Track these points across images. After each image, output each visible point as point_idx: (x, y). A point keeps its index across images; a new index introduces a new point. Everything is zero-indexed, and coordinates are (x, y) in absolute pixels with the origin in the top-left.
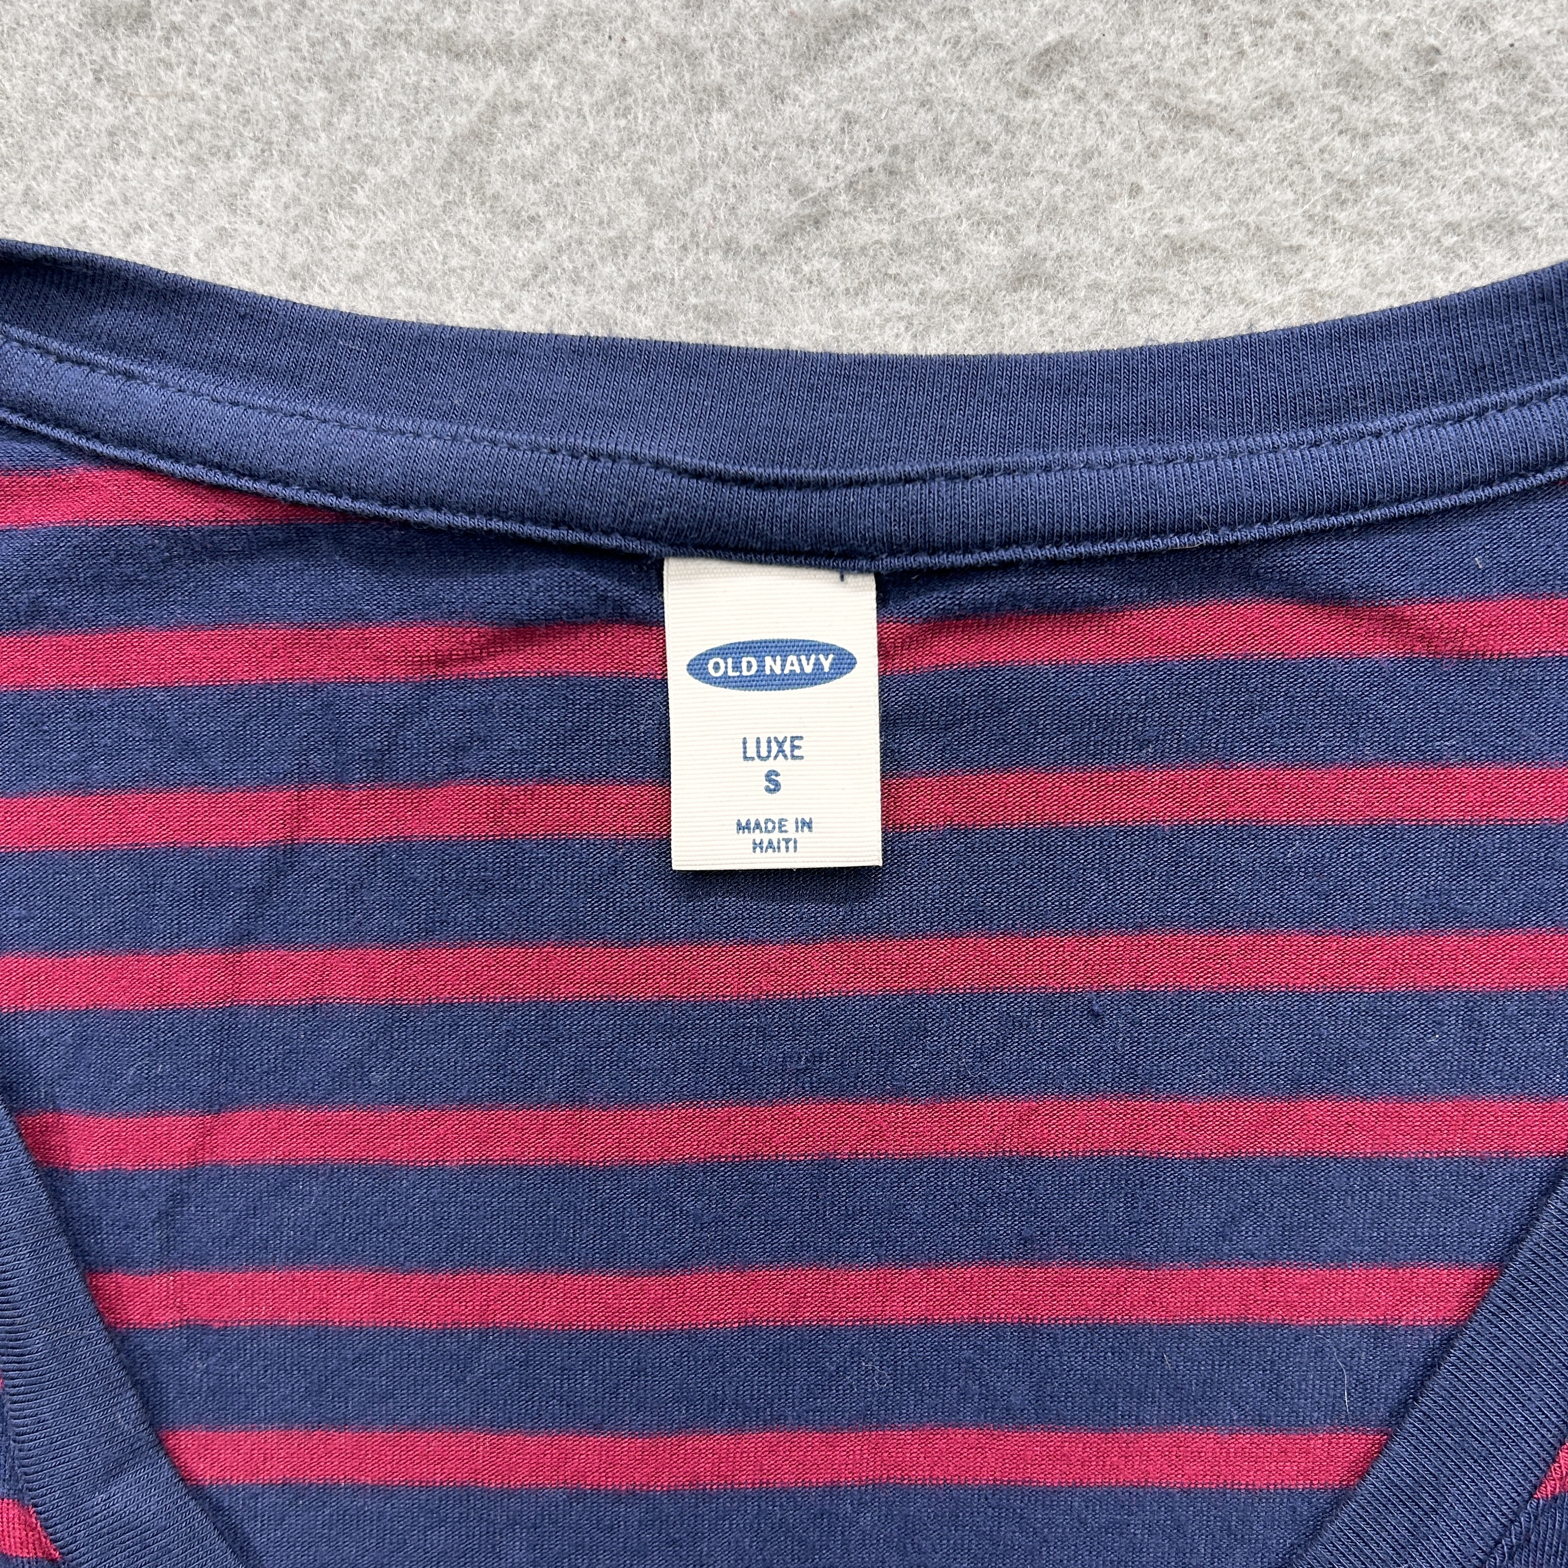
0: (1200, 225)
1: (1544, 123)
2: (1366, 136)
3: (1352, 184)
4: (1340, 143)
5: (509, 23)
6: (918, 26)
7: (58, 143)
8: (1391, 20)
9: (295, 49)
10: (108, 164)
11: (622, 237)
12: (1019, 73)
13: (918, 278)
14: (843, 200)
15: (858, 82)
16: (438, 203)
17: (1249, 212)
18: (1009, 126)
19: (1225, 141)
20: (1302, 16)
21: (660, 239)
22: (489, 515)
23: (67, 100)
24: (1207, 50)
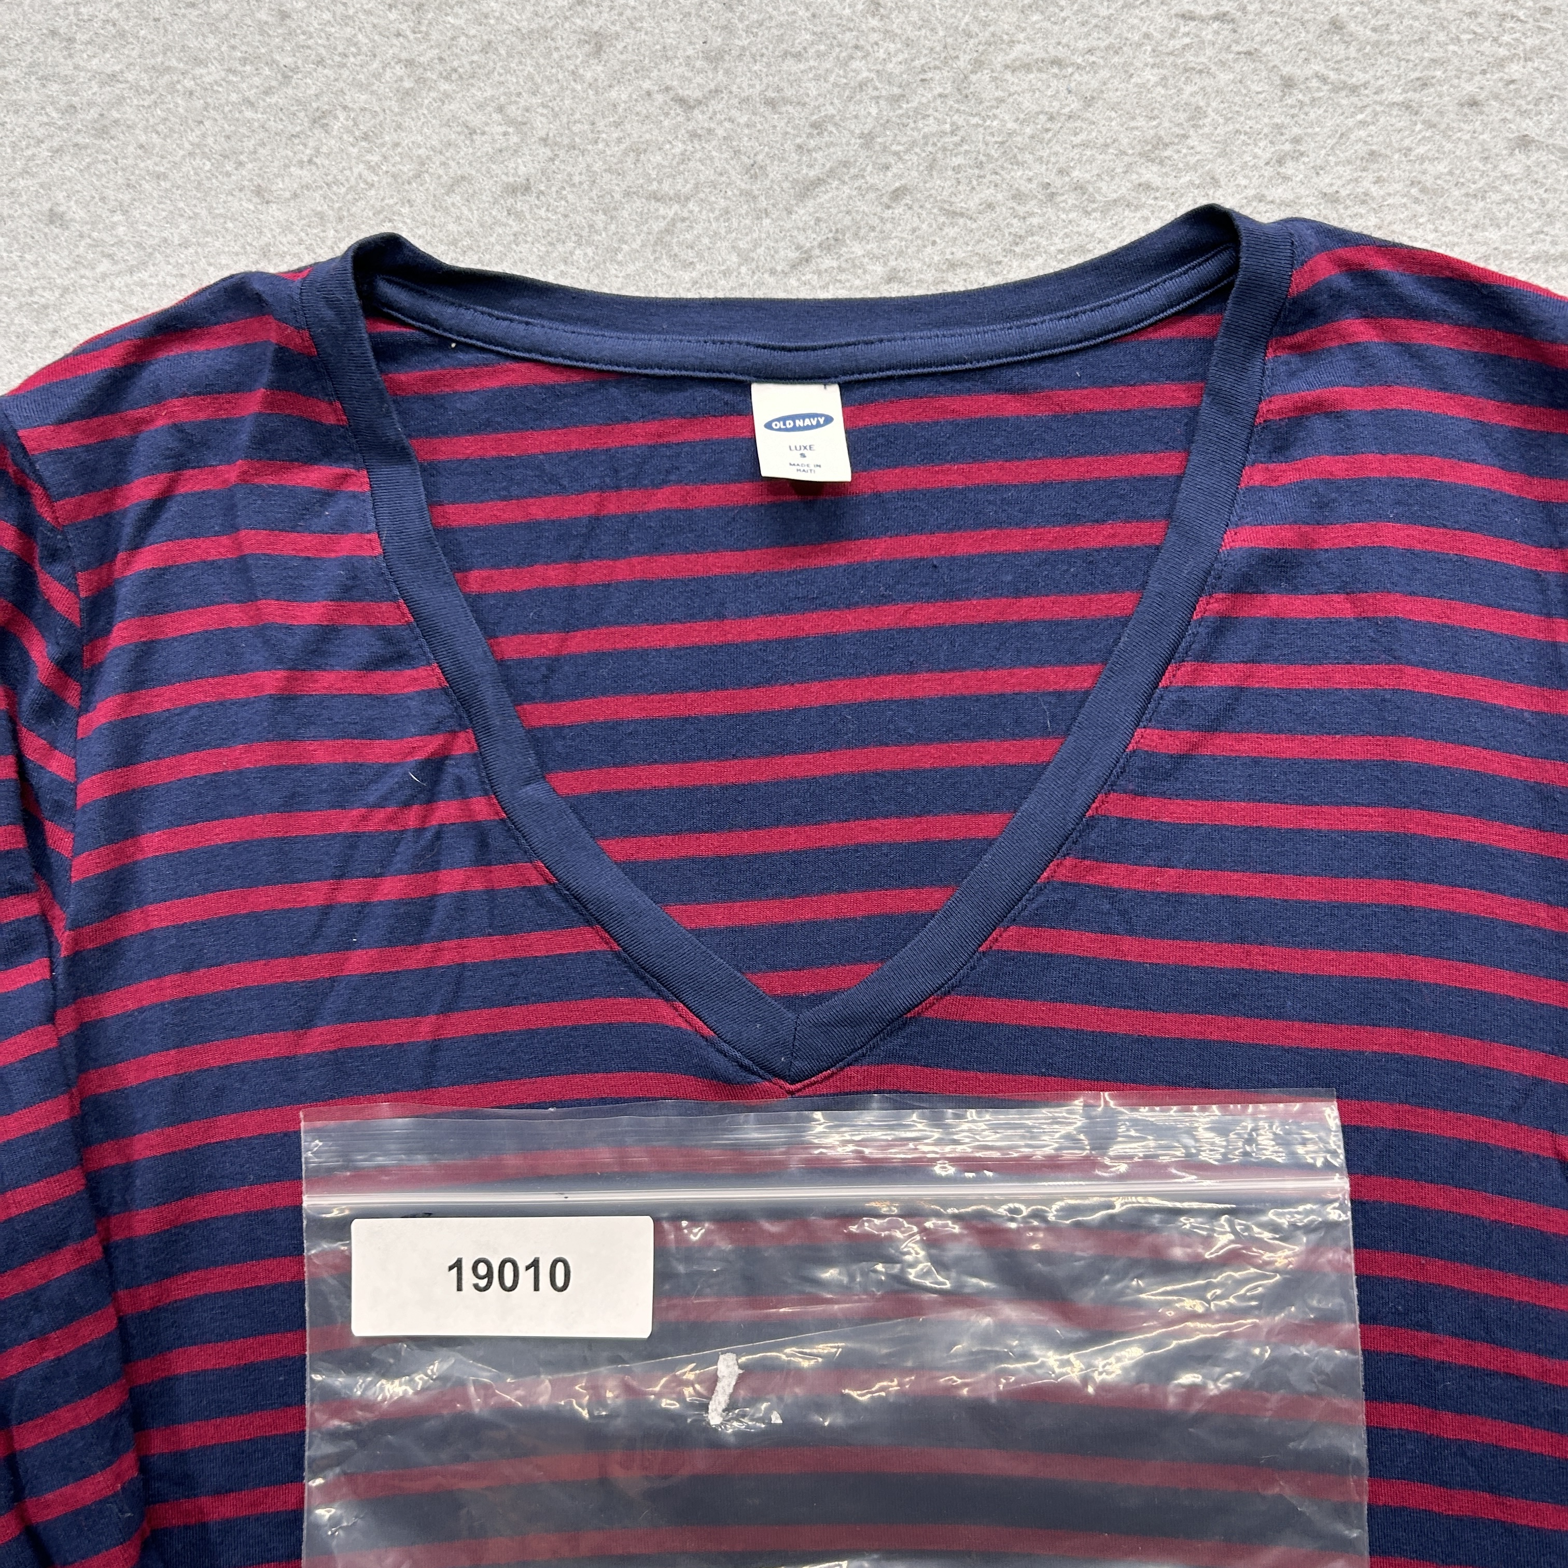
0: (960, 254)
1: (1094, 210)
2: (1024, 218)
3: (1020, 237)
4: (1015, 221)
5: (679, 187)
6: (844, 182)
7: (493, 240)
8: (1031, 174)
9: (591, 199)
10: (514, 246)
11: (728, 269)
12: (885, 199)
13: (848, 280)
14: (817, 252)
15: (821, 205)
16: (652, 258)
17: (981, 248)
18: (882, 219)
19: (969, 222)
20: (996, 173)
21: (743, 269)
22: (680, 369)
23: (497, 222)
24: (960, 187)
